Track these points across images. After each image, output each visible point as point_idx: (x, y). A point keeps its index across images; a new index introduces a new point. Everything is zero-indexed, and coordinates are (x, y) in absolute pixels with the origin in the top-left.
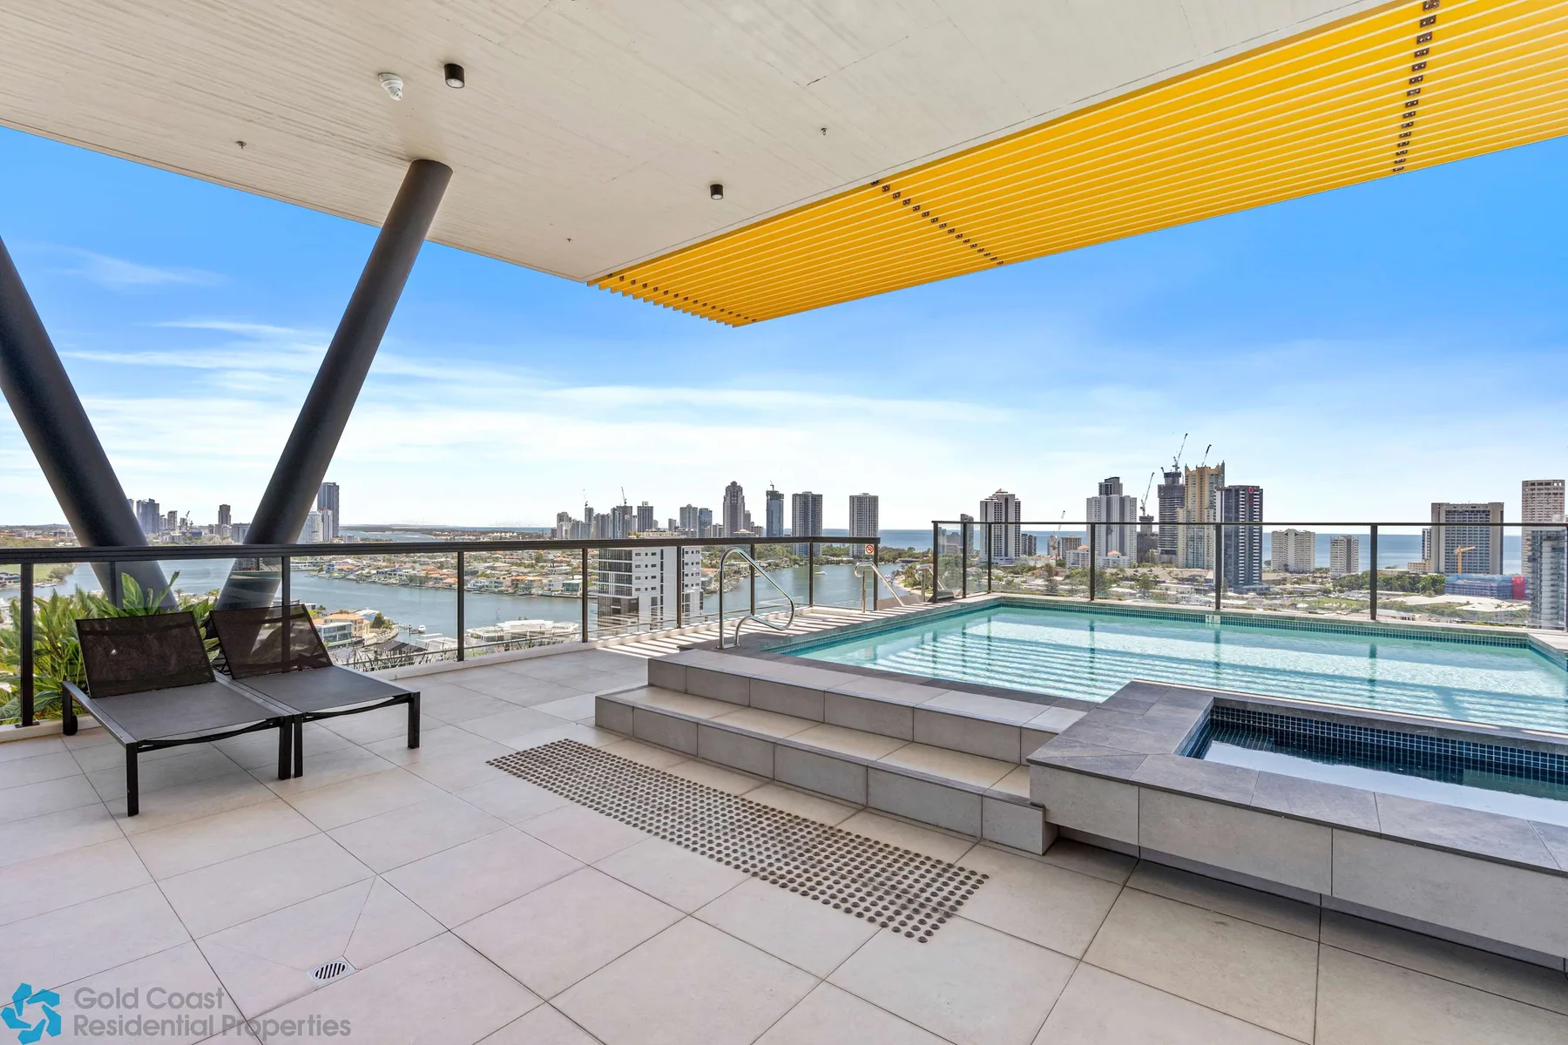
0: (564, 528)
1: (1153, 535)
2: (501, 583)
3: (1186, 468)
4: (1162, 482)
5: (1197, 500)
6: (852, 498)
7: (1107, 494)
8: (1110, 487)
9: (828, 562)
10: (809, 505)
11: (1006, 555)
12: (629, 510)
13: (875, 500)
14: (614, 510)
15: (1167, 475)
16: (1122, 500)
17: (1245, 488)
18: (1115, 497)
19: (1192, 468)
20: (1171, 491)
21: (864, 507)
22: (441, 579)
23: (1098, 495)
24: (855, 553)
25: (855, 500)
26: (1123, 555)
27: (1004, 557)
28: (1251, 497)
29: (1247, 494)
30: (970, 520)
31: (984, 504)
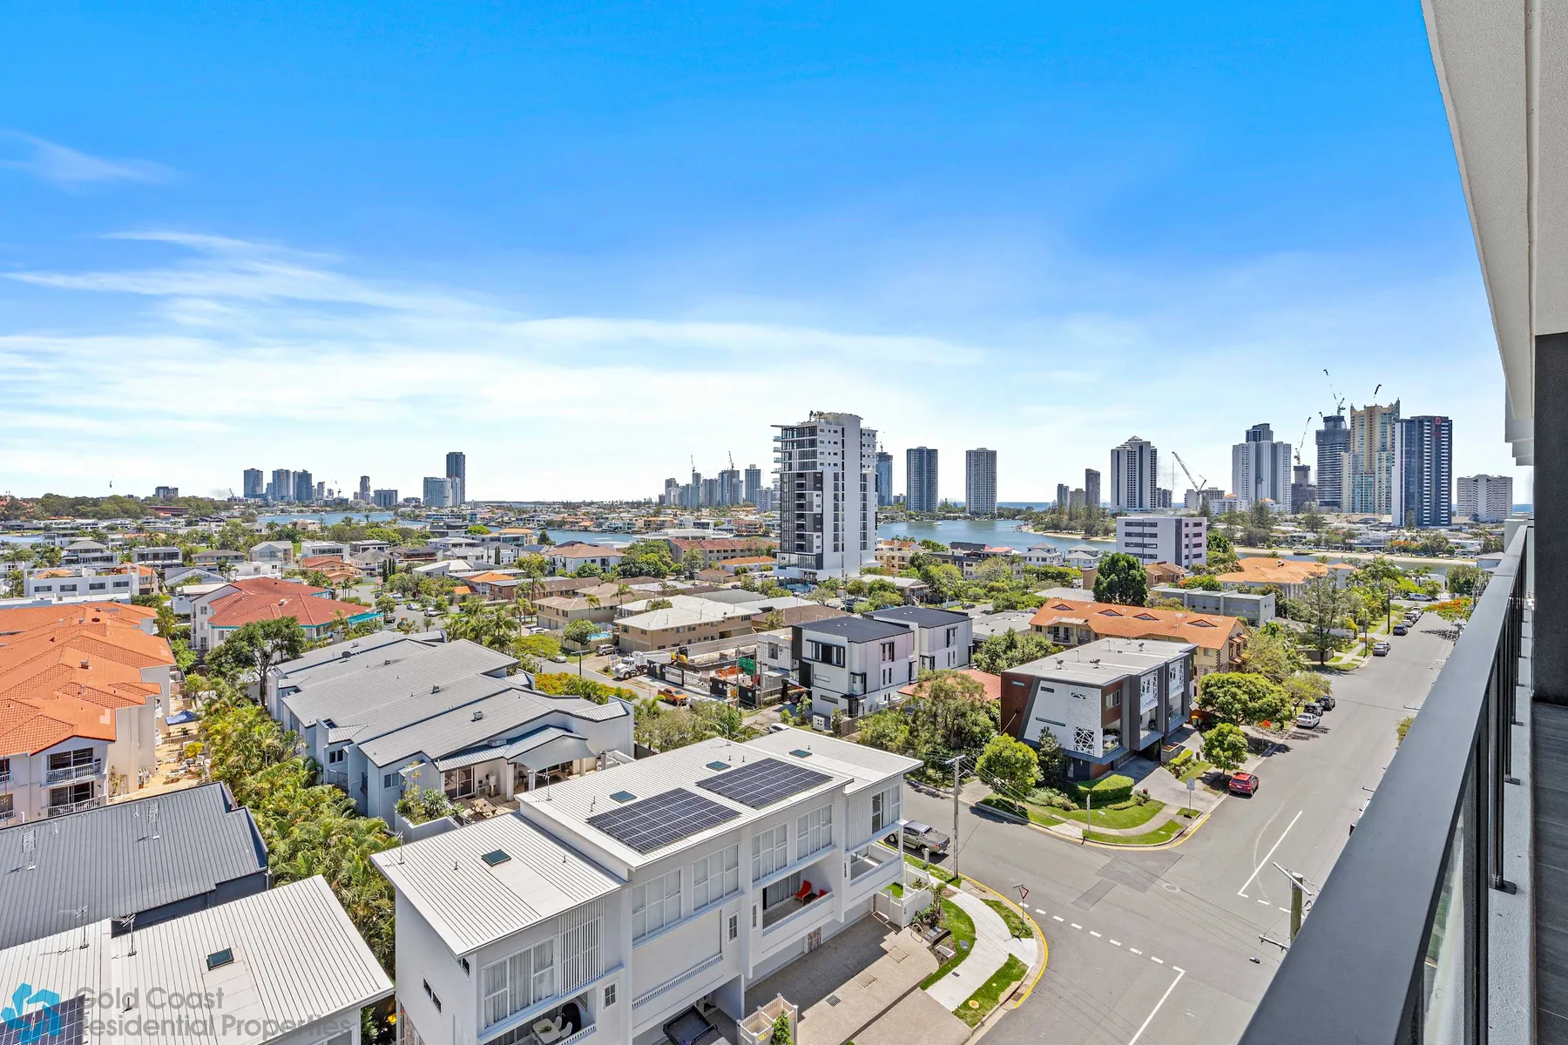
0: (672, 494)
1: (1310, 486)
2: (635, 524)
3: (1352, 408)
4: (1322, 427)
5: (1366, 442)
6: (969, 453)
7: (1255, 440)
8: (1259, 433)
9: (945, 518)
10: (924, 462)
11: (1141, 506)
12: (736, 474)
13: (993, 454)
14: (722, 474)
15: (1327, 420)
16: (1274, 447)
17: (1431, 419)
18: (1265, 443)
19: (1359, 408)
20: (1332, 436)
21: (982, 464)
22: (577, 523)
23: (1244, 442)
24: (972, 510)
25: (972, 455)
26: (1277, 503)
27: (1141, 508)
28: (1439, 428)
29: (1434, 426)
30: (1098, 474)
31: (1116, 454)
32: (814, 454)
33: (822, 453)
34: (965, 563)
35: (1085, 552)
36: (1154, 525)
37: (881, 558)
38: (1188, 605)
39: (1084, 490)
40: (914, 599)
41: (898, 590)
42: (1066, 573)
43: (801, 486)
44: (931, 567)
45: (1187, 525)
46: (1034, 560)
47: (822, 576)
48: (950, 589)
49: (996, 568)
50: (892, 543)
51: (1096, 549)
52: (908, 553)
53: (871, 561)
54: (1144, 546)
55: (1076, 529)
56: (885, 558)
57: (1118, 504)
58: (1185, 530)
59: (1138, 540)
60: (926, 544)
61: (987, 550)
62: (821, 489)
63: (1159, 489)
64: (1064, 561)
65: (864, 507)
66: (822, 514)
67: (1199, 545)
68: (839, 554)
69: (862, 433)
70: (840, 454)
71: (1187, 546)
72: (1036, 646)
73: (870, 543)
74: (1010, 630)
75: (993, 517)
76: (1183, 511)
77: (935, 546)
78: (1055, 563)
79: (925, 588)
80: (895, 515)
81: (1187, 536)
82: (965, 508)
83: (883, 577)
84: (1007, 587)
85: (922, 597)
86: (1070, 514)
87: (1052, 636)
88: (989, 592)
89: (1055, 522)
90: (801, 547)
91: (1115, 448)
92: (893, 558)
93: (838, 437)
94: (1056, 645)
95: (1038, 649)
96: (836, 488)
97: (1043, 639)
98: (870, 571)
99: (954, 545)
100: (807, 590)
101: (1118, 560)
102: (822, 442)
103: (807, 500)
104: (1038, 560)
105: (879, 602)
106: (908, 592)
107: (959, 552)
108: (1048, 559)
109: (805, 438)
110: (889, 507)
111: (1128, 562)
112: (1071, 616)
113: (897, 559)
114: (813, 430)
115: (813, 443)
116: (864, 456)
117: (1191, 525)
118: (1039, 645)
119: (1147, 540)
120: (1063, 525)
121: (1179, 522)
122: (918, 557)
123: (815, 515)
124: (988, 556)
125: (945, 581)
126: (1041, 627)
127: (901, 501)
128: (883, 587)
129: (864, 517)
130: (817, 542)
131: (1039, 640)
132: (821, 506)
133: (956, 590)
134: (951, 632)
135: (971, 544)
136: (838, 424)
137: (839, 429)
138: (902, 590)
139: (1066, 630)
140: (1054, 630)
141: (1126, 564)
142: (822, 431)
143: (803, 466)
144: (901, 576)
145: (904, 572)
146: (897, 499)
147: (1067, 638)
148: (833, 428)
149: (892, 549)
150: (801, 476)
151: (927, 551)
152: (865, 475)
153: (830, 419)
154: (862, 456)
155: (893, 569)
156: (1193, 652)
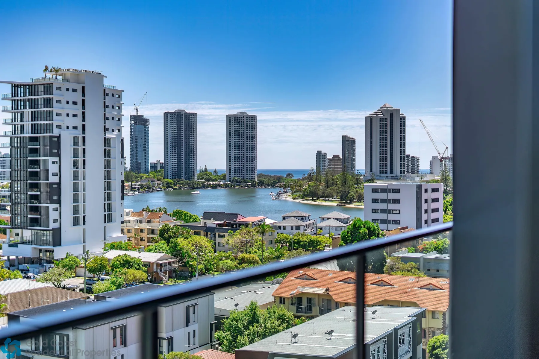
9: (204, 187)
10: (182, 126)
11: (392, 172)
24: (232, 178)
25: (232, 120)
27: (389, 175)
30: (353, 141)
31: (370, 121)
32: (49, 116)
33: (59, 114)
34: (217, 234)
35: (336, 219)
36: (397, 191)
37: (129, 231)
38: (424, 269)
39: (341, 157)
40: (162, 275)
41: (144, 265)
42: (318, 241)
43: (34, 151)
44: (180, 240)
45: (426, 191)
46: (288, 229)
47: (59, 253)
48: (200, 263)
49: (248, 238)
50: (140, 214)
51: (346, 216)
52: (157, 225)
53: (116, 235)
54: (389, 212)
55: (332, 197)
56: (133, 231)
57: (371, 171)
58: (424, 196)
59: (383, 206)
60: (178, 215)
61: (240, 220)
62: (59, 155)
63: (408, 156)
64: (317, 229)
65: (108, 176)
66: (59, 184)
67: (436, 210)
68: (81, 227)
69: (105, 94)
70: (80, 116)
71: (426, 211)
72: (279, 319)
73: (115, 215)
74: (252, 304)
75: (254, 185)
76: (428, 178)
77: (187, 217)
78: (308, 231)
79: (173, 262)
80: (151, 184)
81: (426, 201)
82: (225, 176)
83: (129, 253)
84: (257, 258)
85: (170, 272)
86: (327, 181)
87: (294, 308)
88: (240, 264)
89: (312, 189)
90: (35, 222)
91: (368, 115)
92: (142, 231)
93: (78, 97)
94: (299, 317)
95: (279, 322)
96: (75, 154)
97: (285, 312)
98: (114, 247)
99: (207, 215)
100: (42, 269)
101: (360, 227)
102: (59, 102)
103: (42, 167)
104: (292, 228)
105: (121, 280)
106: (155, 268)
107: (211, 223)
108: (302, 228)
109: (39, 97)
110: (145, 176)
111: (369, 229)
112: (313, 286)
113: (146, 231)
114: (48, 88)
115: (48, 103)
116: (108, 118)
117: (429, 191)
118: (282, 319)
119: (392, 206)
120: (320, 193)
121: (419, 187)
122: (169, 230)
123: (51, 184)
124: (240, 225)
125: (194, 254)
126: (284, 298)
127: (159, 168)
128: (127, 263)
129: (108, 186)
130: (53, 215)
131: (281, 313)
132: (58, 174)
133: (206, 263)
134: (191, 309)
135: (224, 214)
136: (78, 82)
137: (79, 87)
138: (148, 265)
139: (309, 300)
140: (297, 301)
141: (367, 231)
142: (59, 89)
143: (37, 128)
144: (150, 251)
145: (152, 246)
146: (154, 166)
147: (309, 309)
148: (71, 86)
149: (140, 221)
150: (34, 140)
151: (179, 222)
152: (109, 140)
153: (68, 75)
154: (105, 118)
155: (142, 243)
156: (422, 315)
